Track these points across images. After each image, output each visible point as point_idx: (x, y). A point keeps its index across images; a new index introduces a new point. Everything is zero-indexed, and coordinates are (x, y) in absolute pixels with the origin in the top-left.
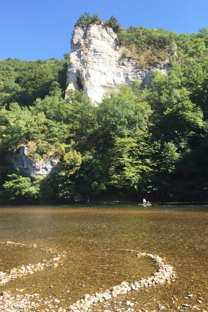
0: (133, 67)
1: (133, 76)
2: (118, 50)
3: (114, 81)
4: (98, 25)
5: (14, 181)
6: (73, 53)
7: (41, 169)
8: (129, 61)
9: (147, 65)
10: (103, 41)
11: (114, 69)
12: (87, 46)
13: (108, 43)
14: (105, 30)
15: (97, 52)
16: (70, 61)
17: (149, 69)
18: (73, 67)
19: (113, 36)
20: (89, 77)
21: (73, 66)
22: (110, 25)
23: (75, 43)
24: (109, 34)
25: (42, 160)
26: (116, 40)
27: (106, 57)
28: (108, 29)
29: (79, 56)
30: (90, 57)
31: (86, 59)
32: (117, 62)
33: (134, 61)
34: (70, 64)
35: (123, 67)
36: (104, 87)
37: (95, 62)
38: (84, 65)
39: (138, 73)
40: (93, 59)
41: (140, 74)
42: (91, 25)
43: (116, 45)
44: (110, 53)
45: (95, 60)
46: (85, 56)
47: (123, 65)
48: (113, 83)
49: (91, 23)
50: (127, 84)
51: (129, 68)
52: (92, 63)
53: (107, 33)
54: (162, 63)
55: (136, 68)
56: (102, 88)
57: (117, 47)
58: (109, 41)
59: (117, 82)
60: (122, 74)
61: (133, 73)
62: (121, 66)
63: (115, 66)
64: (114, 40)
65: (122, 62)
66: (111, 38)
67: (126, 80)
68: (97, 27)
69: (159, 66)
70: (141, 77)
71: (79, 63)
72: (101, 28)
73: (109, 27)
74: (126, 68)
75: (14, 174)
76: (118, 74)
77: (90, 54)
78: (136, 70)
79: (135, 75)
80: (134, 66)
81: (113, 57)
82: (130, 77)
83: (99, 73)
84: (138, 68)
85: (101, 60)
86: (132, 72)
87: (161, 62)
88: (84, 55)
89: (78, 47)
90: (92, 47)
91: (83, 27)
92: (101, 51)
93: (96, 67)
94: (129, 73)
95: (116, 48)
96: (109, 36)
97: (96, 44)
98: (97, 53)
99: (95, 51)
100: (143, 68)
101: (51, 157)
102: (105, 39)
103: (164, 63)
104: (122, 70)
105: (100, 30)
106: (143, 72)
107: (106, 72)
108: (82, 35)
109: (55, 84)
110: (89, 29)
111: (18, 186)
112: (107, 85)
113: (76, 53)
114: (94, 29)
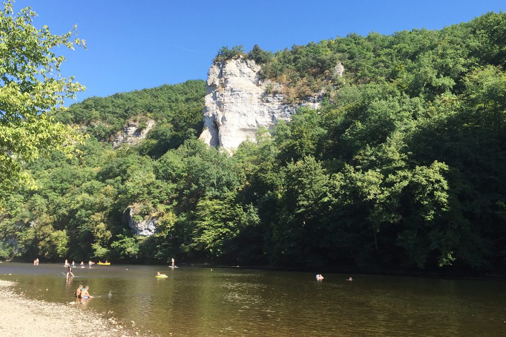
0: (280, 103)
1: (280, 114)
2: (260, 85)
3: (257, 122)
4: (236, 59)
5: (121, 241)
6: (208, 95)
7: (143, 230)
8: (274, 96)
9: (297, 99)
10: (242, 77)
11: (257, 108)
12: (223, 86)
13: (248, 78)
14: (245, 64)
15: (234, 91)
16: (204, 105)
17: (300, 104)
18: (208, 111)
19: (255, 70)
20: (225, 121)
21: (208, 109)
22: (250, 57)
23: (209, 85)
24: (250, 68)
25: (144, 222)
26: (259, 73)
27: (246, 95)
28: (249, 62)
29: (215, 98)
30: (227, 98)
31: (222, 101)
32: (259, 100)
33: (281, 95)
34: (206, 108)
35: (267, 104)
36: (244, 130)
37: (232, 103)
38: (220, 107)
39: (287, 109)
40: (230, 100)
41: (288, 111)
42: (228, 61)
43: (259, 80)
44: (249, 90)
45: (233, 100)
46: (221, 98)
47: (268, 101)
48: (255, 125)
49: (227, 59)
50: (273, 124)
51: (275, 104)
52: (230, 104)
53: (248, 67)
54: (316, 95)
55: (284, 104)
56: (242, 132)
57: (260, 81)
58: (250, 77)
59: (260, 123)
60: (266, 112)
61: (280, 111)
62: (264, 103)
63: (257, 104)
64: (256, 74)
65: (266, 99)
66: (253, 72)
67: (273, 119)
68: (235, 62)
69: (311, 99)
70: (291, 114)
71: (215, 106)
72: (240, 62)
73: (251, 60)
74: (271, 106)
75: (120, 235)
76: (262, 114)
77: (227, 94)
78: (283, 107)
79: (283, 113)
80: (282, 102)
81: (254, 94)
82: (276, 116)
83: (237, 115)
84: (287, 103)
85: (240, 100)
86: (279, 109)
87: (313, 94)
88: (219, 96)
89: (213, 88)
90: (229, 86)
91: (219, 65)
92: (239, 89)
93: (234, 108)
94: (275, 111)
95: (258, 83)
96: (250, 70)
97: (234, 82)
98: (234, 93)
99: (232, 90)
100: (293, 102)
101: (153, 218)
102: (245, 75)
103: (317, 94)
104: (266, 108)
105: (238, 65)
106: (292, 108)
107: (246, 112)
108: (218, 74)
109: (191, 132)
110: (225, 67)
111: (122, 246)
112: (248, 127)
113: (212, 94)
114: (231, 66)
